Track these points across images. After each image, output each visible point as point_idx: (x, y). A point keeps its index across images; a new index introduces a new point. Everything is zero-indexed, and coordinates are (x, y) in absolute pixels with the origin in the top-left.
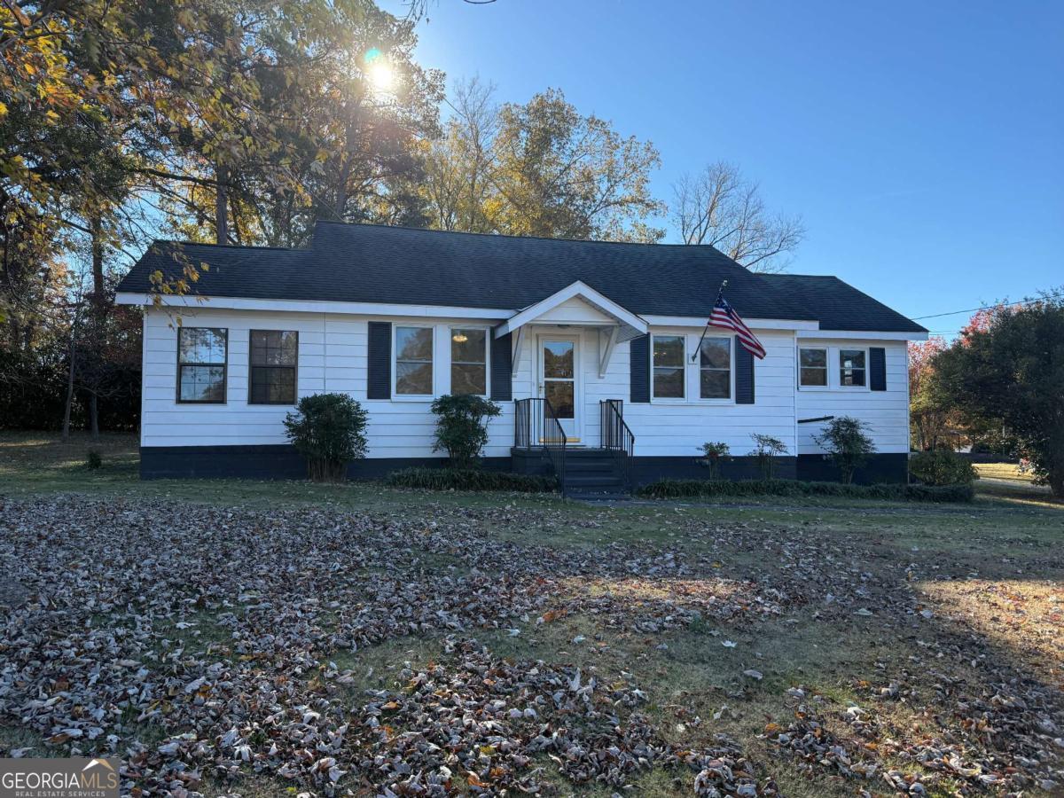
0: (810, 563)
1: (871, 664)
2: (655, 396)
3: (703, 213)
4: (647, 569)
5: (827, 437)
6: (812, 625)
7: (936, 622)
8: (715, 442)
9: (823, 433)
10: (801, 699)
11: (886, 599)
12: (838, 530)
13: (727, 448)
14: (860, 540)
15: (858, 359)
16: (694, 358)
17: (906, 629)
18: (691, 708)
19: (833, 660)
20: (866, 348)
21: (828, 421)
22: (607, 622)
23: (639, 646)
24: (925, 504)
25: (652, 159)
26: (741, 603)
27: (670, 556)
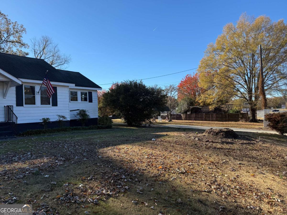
0: (72, 149)
1: (86, 172)
2: (25, 104)
3: (41, 50)
4: (21, 159)
5: (78, 115)
6: (72, 165)
7: (102, 158)
8: (46, 117)
10: (67, 186)
11: (91, 155)
12: (80, 139)
13: (50, 119)
14: (85, 141)
15: (86, 94)
16: (38, 93)
17: (95, 161)
18: (33, 198)
19: (76, 174)
20: (87, 92)
21: (78, 111)
22: (5, 179)
23: (16, 184)
24: (101, 130)
25: (23, 30)
26: (51, 164)
27: (29, 154)
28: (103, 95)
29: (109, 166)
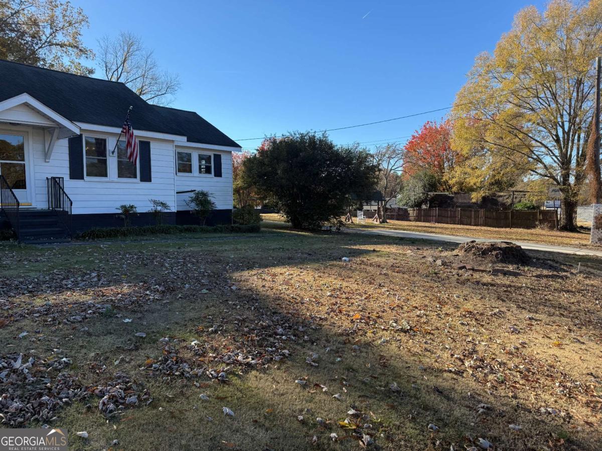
0: (179, 269)
1: (205, 317)
2: (87, 175)
3: (119, 63)
4: (78, 284)
5: (192, 201)
6: (177, 302)
7: (238, 291)
8: (128, 204)
9: (190, 199)
10: (167, 343)
11: (216, 283)
12: (196, 250)
13: (135, 207)
14: (206, 254)
15: (208, 159)
16: (113, 152)
17: (224, 296)
18: (101, 362)
19: (186, 319)
20: (212, 154)
21: (192, 193)
22: (46, 321)
23: (68, 332)
24: (239, 234)
25: (82, 20)
26: (136, 296)
27: (94, 275)
28: (244, 163)
29: (253, 308)
